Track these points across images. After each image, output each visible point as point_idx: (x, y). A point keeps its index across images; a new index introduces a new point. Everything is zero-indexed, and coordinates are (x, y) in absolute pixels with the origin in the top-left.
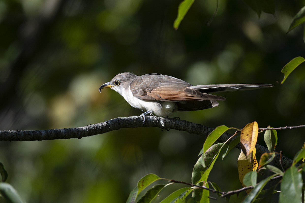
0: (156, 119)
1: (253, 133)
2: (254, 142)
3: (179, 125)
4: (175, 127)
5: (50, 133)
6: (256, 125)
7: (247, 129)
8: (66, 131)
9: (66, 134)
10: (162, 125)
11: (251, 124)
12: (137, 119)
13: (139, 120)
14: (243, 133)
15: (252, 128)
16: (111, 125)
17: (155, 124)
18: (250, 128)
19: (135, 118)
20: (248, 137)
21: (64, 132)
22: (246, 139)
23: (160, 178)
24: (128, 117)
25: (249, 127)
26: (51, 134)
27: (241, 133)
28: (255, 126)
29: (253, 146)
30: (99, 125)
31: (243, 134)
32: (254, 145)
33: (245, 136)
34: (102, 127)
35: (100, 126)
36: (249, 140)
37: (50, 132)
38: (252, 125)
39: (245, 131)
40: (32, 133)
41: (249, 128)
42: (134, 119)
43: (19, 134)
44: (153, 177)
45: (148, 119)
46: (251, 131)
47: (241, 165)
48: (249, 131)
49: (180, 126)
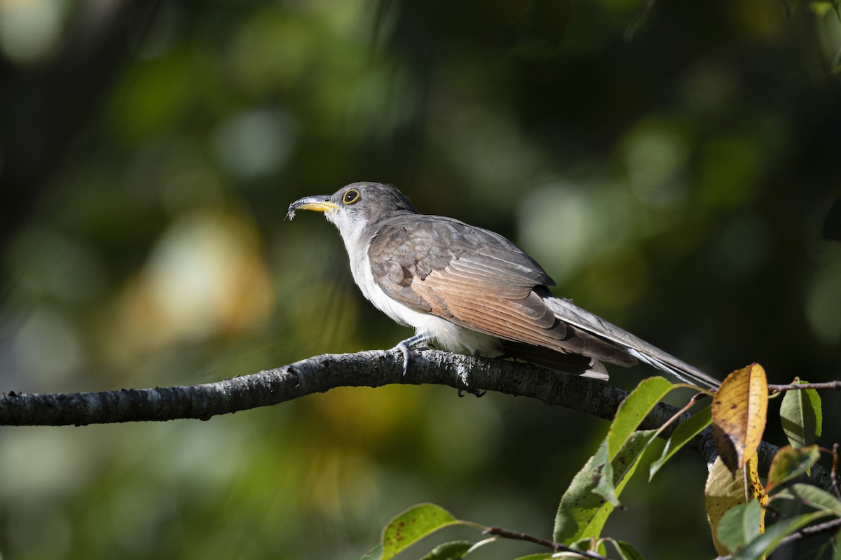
0: (443, 359)
1: (752, 399)
2: (754, 427)
3: (515, 377)
4: (501, 385)
5: (114, 402)
6: (757, 374)
7: (732, 389)
8: (162, 396)
9: (162, 405)
10: (460, 378)
11: (744, 371)
12: (382, 358)
13: (390, 364)
14: (720, 400)
15: (746, 385)
16: (302, 377)
17: (437, 374)
18: (742, 384)
19: (377, 357)
20: (735, 414)
21: (156, 400)
22: (731, 418)
23: (456, 522)
24: (356, 354)
25: (738, 382)
26: (117, 403)
27: (714, 401)
28: (755, 377)
29: (754, 441)
30: (265, 378)
31: (719, 403)
32: (755, 436)
33: (728, 410)
34: (276, 384)
35: (270, 380)
36: (739, 421)
37: (114, 399)
38: (746, 376)
39: (726, 396)
40: (58, 401)
41: (738, 386)
42: (373, 360)
43: (18, 403)
44: (435, 514)
45: (418, 360)
46: (745, 396)
47: (718, 505)
48: (738, 393)
49: (516, 381)
